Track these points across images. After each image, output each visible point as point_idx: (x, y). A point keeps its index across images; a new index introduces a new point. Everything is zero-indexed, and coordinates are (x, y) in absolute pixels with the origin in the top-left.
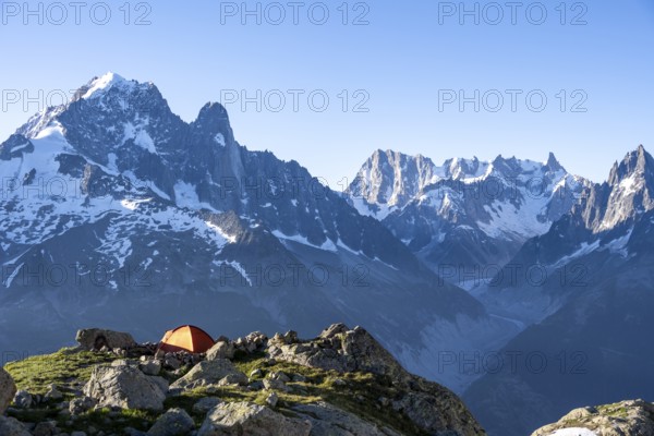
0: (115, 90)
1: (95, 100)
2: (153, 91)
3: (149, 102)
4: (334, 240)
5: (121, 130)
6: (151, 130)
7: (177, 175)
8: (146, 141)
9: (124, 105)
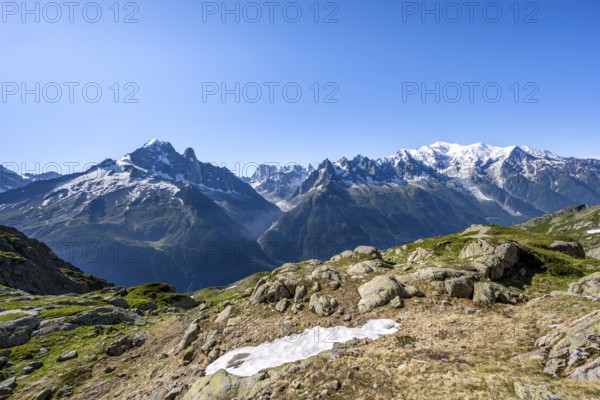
0: (156, 144)
1: (148, 148)
2: (169, 144)
3: (168, 148)
4: (231, 189)
5: (157, 157)
6: (168, 157)
7: (177, 172)
8: (166, 161)
9: (159, 149)
